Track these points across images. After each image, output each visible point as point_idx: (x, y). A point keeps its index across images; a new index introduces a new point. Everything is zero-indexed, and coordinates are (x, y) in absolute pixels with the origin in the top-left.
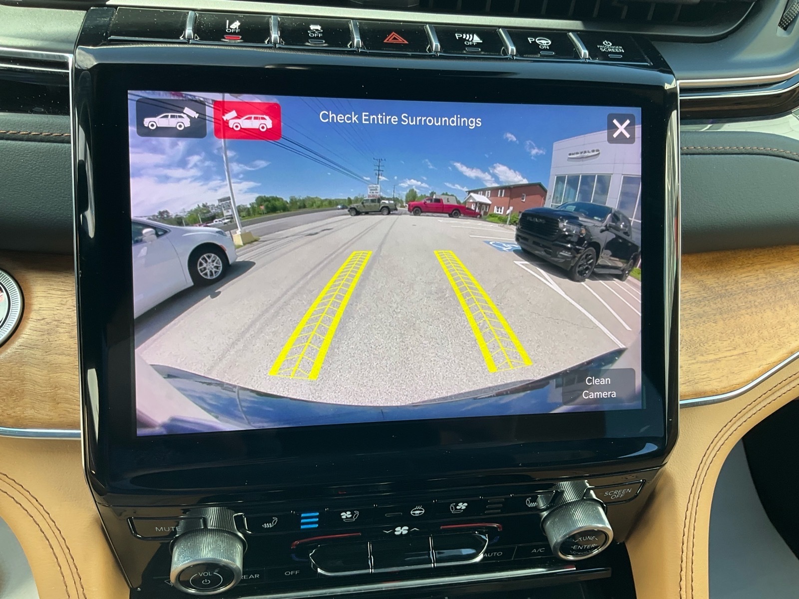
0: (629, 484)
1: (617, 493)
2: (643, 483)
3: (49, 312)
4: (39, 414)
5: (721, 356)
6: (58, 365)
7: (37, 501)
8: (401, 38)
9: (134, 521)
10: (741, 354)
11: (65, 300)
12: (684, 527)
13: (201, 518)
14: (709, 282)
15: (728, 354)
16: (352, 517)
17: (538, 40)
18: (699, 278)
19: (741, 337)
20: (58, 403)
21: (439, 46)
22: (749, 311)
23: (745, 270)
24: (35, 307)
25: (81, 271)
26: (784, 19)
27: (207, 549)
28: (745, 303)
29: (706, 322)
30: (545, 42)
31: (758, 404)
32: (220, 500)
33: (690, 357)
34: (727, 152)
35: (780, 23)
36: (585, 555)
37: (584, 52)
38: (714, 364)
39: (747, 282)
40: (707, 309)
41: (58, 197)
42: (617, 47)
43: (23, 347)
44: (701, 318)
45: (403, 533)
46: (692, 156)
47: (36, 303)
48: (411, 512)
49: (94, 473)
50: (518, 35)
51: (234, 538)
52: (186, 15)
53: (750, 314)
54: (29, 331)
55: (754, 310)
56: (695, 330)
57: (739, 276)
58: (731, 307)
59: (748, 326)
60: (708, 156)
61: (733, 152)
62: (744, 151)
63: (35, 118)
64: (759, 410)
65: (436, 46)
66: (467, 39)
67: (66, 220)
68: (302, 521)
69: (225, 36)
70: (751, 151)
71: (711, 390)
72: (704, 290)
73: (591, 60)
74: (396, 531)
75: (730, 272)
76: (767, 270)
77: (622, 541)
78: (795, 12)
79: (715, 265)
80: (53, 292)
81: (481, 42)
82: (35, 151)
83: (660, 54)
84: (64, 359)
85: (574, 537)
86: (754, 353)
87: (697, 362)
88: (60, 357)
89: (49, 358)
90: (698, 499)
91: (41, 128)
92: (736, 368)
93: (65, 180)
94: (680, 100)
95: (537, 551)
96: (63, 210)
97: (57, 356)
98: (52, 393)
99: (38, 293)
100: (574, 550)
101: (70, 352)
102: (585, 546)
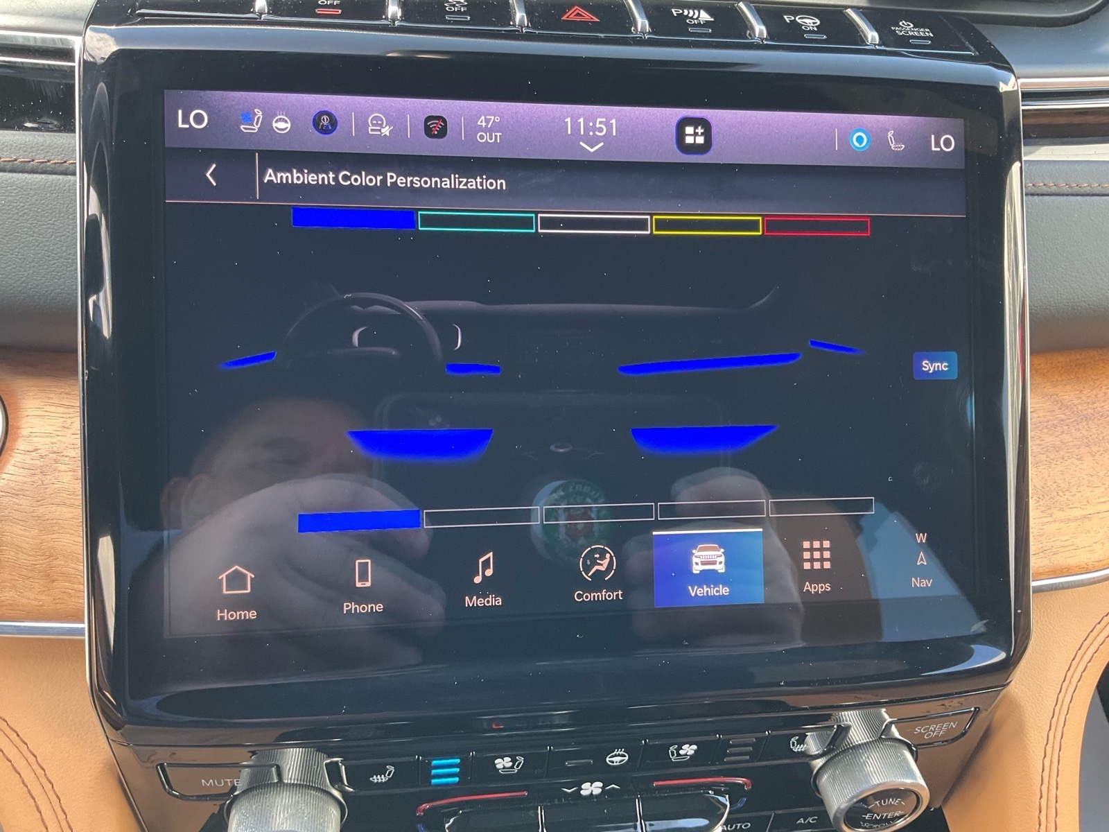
0: (953, 714)
1: (935, 729)
2: (977, 710)
3: (45, 439)
4: (23, 597)
5: (1091, 511)
6: (54, 521)
7: (18, 735)
8: (587, 14)
9: (167, 769)
11: (69, 421)
12: (1042, 785)
13: (273, 766)
14: (1067, 397)
15: (1103, 508)
16: (512, 767)
17: (799, 18)
18: (1051, 390)
20: (53, 581)
21: (648, 29)
24: (24, 432)
25: (87, 372)
27: (282, 816)
29: (1066, 458)
30: (811, 21)
32: (305, 737)
33: (1043, 512)
34: (1094, 192)
37: (872, 36)
38: (1081, 523)
40: (1066, 437)
41: (57, 258)
42: (922, 30)
43: (2, 494)
44: (1057, 452)
45: (594, 793)
46: (1040, 197)
47: (25, 425)
48: (608, 759)
50: (770, 12)
51: (327, 798)
54: (13, 468)
56: (1050, 469)
58: (1103, 435)
60: (1065, 197)
61: (1104, 193)
63: (24, 137)
65: (643, 25)
66: (690, 15)
67: (68, 294)
68: (434, 772)
69: (316, 9)
71: (1078, 564)
72: (1060, 409)
73: (883, 48)
74: (582, 789)
75: (1098, 382)
77: (938, 806)
79: (1074, 371)
80: (53, 409)
81: (713, 20)
82: (23, 186)
83: (988, 39)
84: (65, 512)
85: (864, 800)
87: (1055, 521)
88: (59, 509)
89: (41, 510)
90: (1062, 738)
91: (32, 152)
93: (68, 232)
95: (804, 821)
96: (64, 278)
97: (55, 507)
98: (44, 566)
99: (29, 410)
100: (868, 821)
101: (72, 501)
102: (885, 814)
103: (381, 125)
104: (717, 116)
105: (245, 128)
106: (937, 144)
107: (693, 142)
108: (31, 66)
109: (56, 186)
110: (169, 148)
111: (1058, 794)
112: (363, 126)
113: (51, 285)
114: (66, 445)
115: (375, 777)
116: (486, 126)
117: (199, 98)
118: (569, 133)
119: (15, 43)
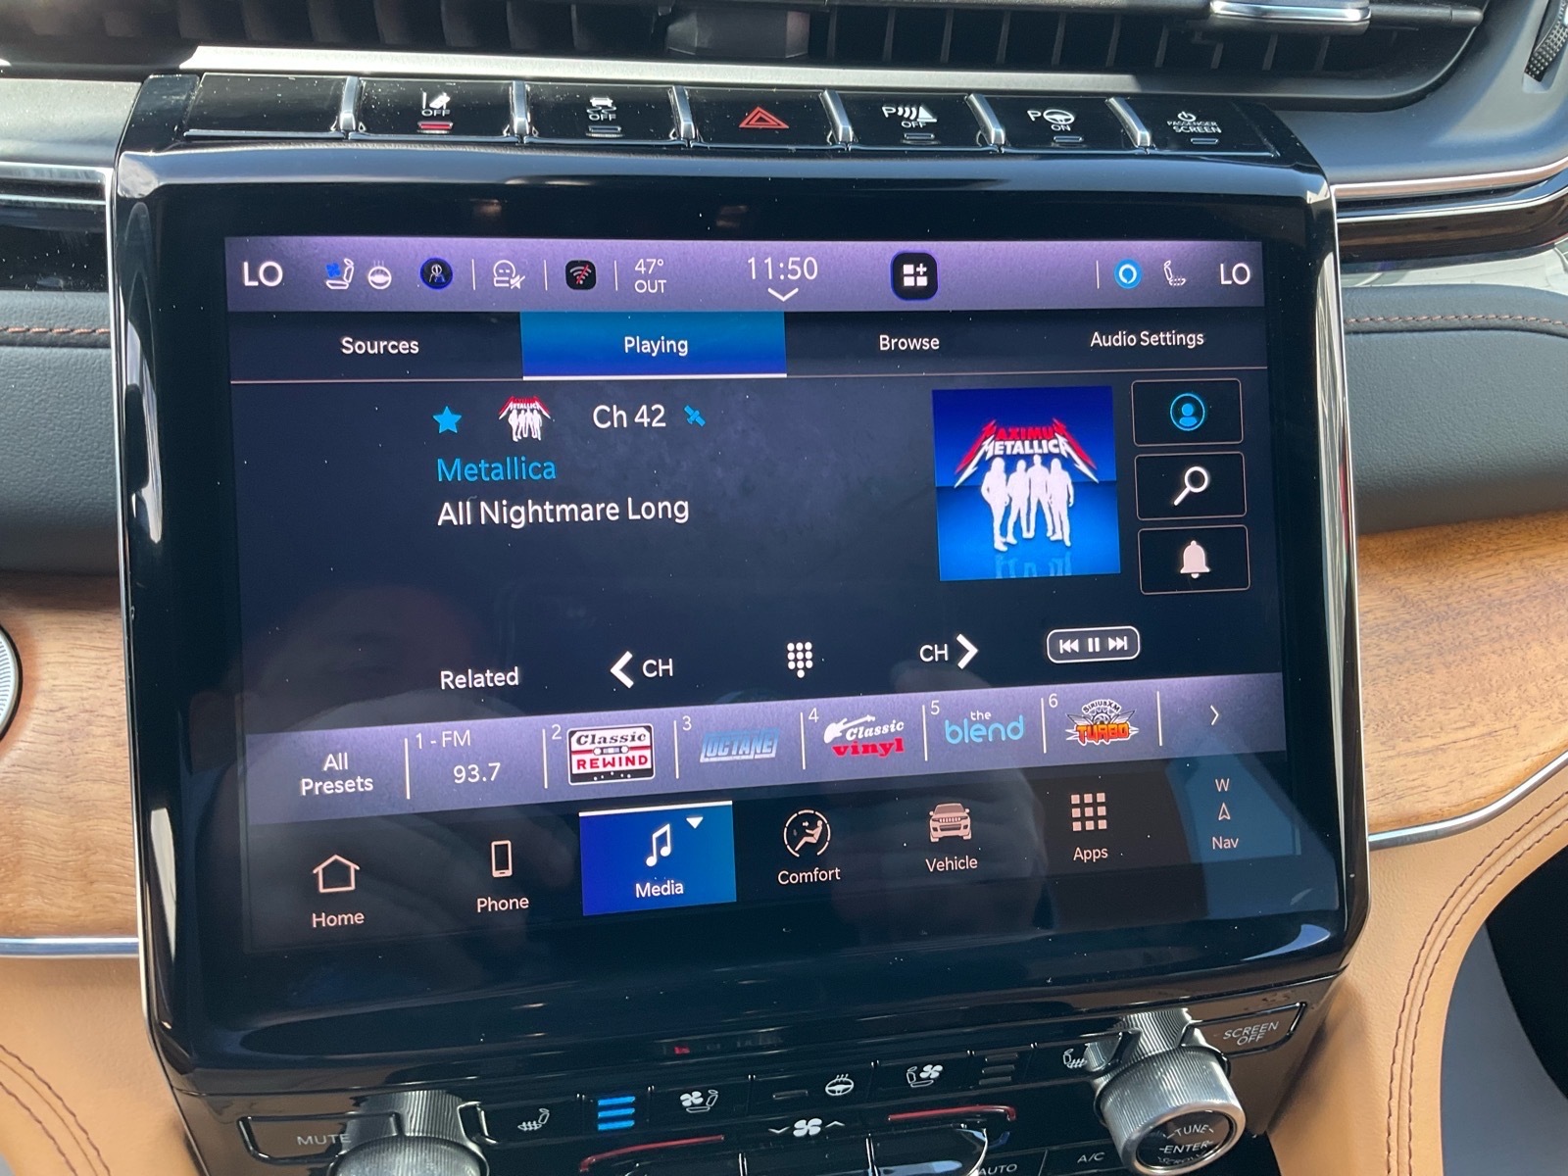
0: (1273, 1013)
1: (1250, 1032)
2: (1303, 1009)
3: (73, 694)
4: (52, 905)
5: (1444, 739)
6: (90, 803)
7: (50, 1088)
8: (773, 118)
9: (252, 1125)
10: (1486, 734)
11: (104, 668)
12: (1390, 1099)
13: (391, 1115)
14: (1412, 591)
15: (1461, 735)
16: (703, 1104)
17: (1048, 114)
18: (1392, 582)
19: (1483, 701)
20: (92, 883)
21: (851, 133)
22: (1497, 646)
23: (1483, 564)
24: (44, 685)
25: (133, 608)
26: (1536, 58)
28: (1488, 630)
29: (1412, 672)
30: (1063, 117)
31: (1525, 837)
32: (430, 1076)
33: (1383, 743)
34: (1436, 327)
35: (1528, 67)
36: (1190, 1165)
37: (1142, 135)
38: (1432, 757)
39: (1489, 588)
40: (1412, 644)
41: (86, 457)
42: (1207, 124)
43: (19, 769)
44: (1401, 663)
45: (811, 1133)
46: (1367, 336)
47: (46, 676)
48: (827, 1089)
49: (169, 1027)
50: (1008, 105)
51: (462, 1155)
52: (340, 85)
53: (1500, 652)
54: (32, 734)
55: (1506, 643)
56: (1391, 688)
57: (1473, 577)
58: (1460, 639)
59: (1498, 677)
60: (1399, 335)
61: (1449, 327)
62: (1469, 323)
63: (38, 300)
64: (1529, 849)
65: (845, 131)
66: (906, 115)
67: (102, 504)
68: (601, 1115)
69: (420, 124)
70: (1483, 322)
71: (1430, 810)
72: (1403, 606)
73: (1156, 151)
74: (795, 1129)
75: (1453, 569)
76: (1527, 563)
77: (1262, 1133)
78: (1556, 44)
79: (1422, 556)
80: (82, 653)
81: (935, 120)
82: (38, 365)
83: (1292, 134)
84: (103, 791)
85: (1164, 1127)
86: (1512, 731)
87: (1399, 755)
88: (96, 786)
89: (73, 789)
90: (1415, 1037)
91: (50, 319)
92: (1477, 765)
93: (101, 423)
94: (1339, 224)
95: (1087, 1159)
96: (96, 484)
97: (89, 784)
98: (79, 863)
99: (50, 655)
100: (1167, 1156)
101: (113, 775)
102: (1189, 1146)
103: (510, 275)
104: (945, 250)
105: (332, 285)
106: (1229, 276)
107: (913, 284)
108: (45, 206)
109: (82, 363)
110: (233, 313)
111: (1412, 1111)
112: (485, 276)
113: (79, 493)
114: (102, 701)
115: (524, 1124)
116: (646, 272)
117: (271, 247)
118: (754, 277)
119: (22, 177)
